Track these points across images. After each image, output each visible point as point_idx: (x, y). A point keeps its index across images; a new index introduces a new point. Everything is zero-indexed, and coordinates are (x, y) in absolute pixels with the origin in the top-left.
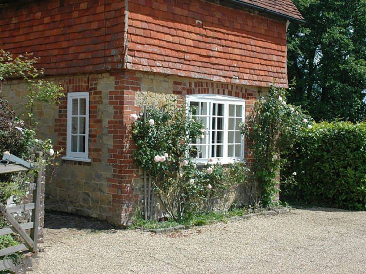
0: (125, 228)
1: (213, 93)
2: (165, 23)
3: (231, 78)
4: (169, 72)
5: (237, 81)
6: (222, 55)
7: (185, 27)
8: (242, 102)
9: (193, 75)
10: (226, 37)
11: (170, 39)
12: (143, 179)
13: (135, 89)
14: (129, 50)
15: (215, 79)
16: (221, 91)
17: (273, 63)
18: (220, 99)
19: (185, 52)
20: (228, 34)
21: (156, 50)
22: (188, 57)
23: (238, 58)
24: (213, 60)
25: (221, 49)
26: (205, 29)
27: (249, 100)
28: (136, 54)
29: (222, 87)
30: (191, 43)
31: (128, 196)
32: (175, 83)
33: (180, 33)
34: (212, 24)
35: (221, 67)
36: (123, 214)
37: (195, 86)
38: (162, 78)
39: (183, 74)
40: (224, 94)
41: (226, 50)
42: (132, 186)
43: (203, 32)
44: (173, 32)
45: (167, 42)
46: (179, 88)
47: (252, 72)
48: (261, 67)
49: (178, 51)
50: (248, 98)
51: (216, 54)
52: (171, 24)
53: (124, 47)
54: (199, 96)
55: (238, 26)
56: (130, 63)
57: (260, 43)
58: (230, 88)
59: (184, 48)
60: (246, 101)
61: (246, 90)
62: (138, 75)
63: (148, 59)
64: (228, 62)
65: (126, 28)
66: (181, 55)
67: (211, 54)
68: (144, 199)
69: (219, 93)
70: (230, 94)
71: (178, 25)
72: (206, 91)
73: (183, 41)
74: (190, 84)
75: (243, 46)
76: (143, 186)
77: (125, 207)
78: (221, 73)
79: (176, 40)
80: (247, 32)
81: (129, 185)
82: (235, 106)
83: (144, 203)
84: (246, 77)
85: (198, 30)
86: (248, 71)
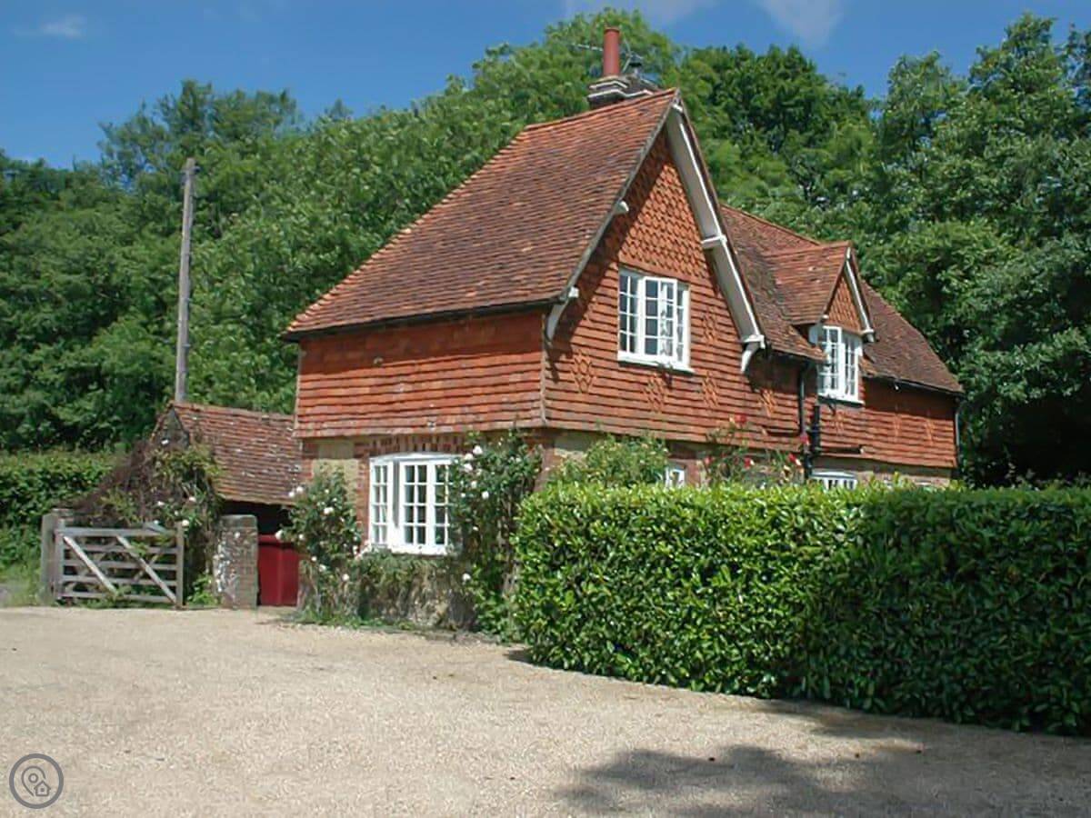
1: (407, 451)
3: (423, 426)
5: (435, 429)
6: (411, 396)
7: (360, 372)
10: (417, 368)
11: (343, 392)
13: (312, 458)
15: (396, 431)
16: (420, 447)
17: (511, 388)
18: (416, 459)
19: (359, 404)
20: (420, 364)
21: (325, 409)
22: (361, 409)
24: (398, 406)
25: (410, 388)
26: (385, 367)
28: (305, 419)
30: (367, 390)
32: (357, 444)
33: (354, 382)
34: (396, 358)
35: (409, 413)
37: (382, 446)
40: (424, 449)
41: (417, 386)
43: (383, 372)
44: (345, 383)
46: (361, 450)
47: (467, 410)
51: (402, 397)
52: (343, 375)
54: (386, 457)
58: (434, 441)
59: (358, 400)
62: (316, 442)
63: (316, 422)
64: (421, 404)
66: (354, 409)
67: (394, 398)
69: (415, 450)
70: (434, 449)
72: (395, 450)
73: (357, 391)
74: (375, 443)
75: (442, 375)
79: (350, 391)
84: (450, 420)
85: (377, 371)
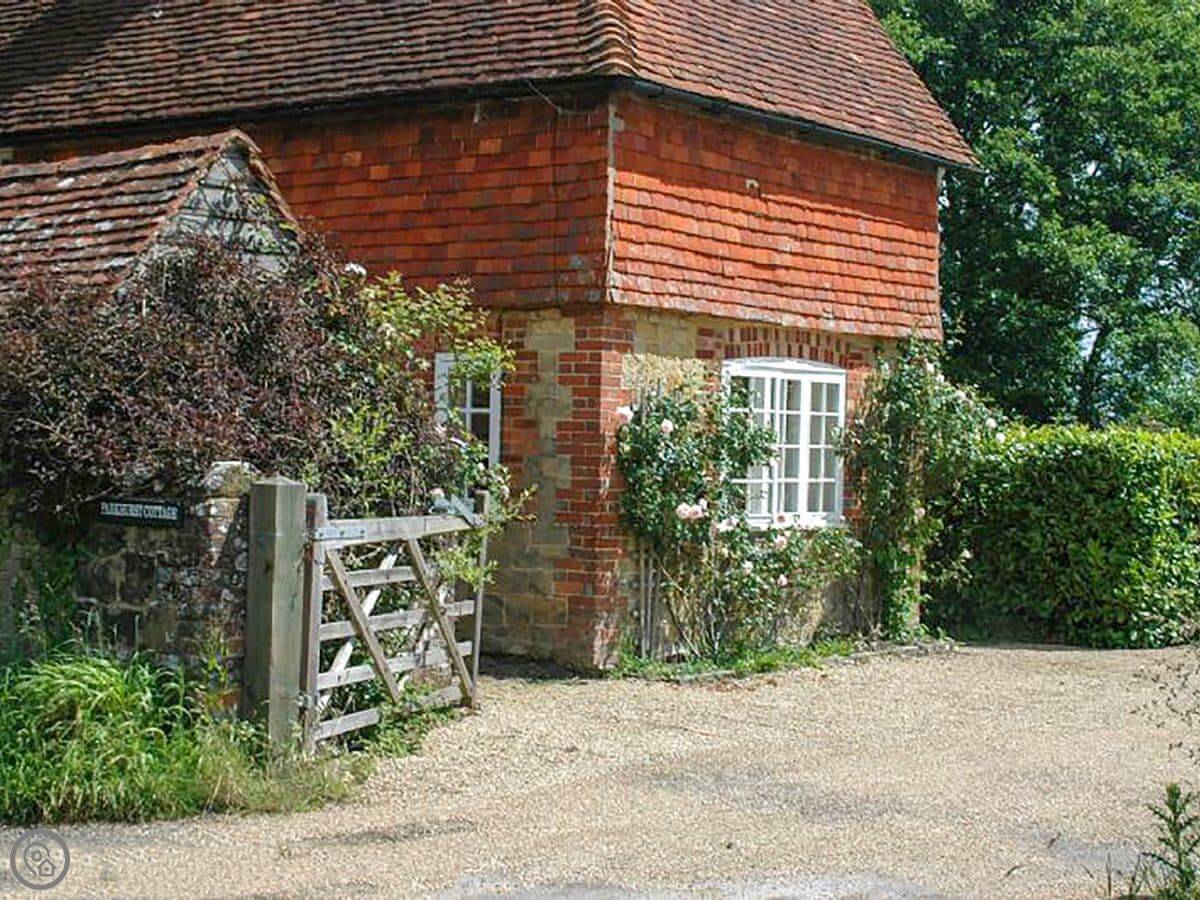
0: (601, 675)
1: (778, 355)
2: (683, 191)
3: (817, 317)
4: (692, 306)
5: (831, 325)
6: (800, 261)
7: (725, 197)
8: (837, 376)
9: (739, 312)
10: (808, 216)
11: (695, 227)
12: (637, 562)
13: (624, 348)
14: (615, 258)
15: (787, 320)
16: (795, 349)
17: (908, 277)
18: (790, 370)
19: (723, 258)
20: (812, 210)
21: (667, 255)
22: (730, 268)
23: (834, 267)
24: (781, 274)
25: (796, 246)
26: (766, 201)
27: (855, 371)
28: (630, 267)
29: (798, 340)
30: (736, 235)
31: (608, 600)
32: (702, 332)
33: (714, 212)
34: (780, 188)
35: (798, 291)
36: (598, 643)
37: (742, 340)
38: (674, 322)
39: (720, 311)
40: (801, 356)
42: (614, 577)
43: (762, 208)
44: (700, 210)
45: (689, 235)
46: (710, 343)
47: (864, 300)
48: (881, 289)
49: (708, 256)
50: (851, 366)
51: (788, 260)
52: (696, 193)
53: (604, 250)
54: (749, 362)
55: (834, 189)
56: (617, 288)
57: (881, 229)
58: (814, 342)
59: (723, 250)
60: (847, 375)
61: (848, 345)
62: (628, 316)
63: (652, 277)
64: (814, 278)
65: (611, 206)
66: (717, 265)
67: (778, 259)
68: (638, 610)
69: (789, 355)
70: (813, 356)
71: (710, 195)
72: (762, 351)
73: (720, 231)
74: (732, 333)
75: (844, 238)
76: (637, 579)
77: (600, 627)
78: (797, 305)
79: (707, 229)
80: (854, 203)
81: (609, 574)
82: (825, 388)
83: (638, 619)
84: (849, 312)
85: (748, 202)
86: (854, 298)
